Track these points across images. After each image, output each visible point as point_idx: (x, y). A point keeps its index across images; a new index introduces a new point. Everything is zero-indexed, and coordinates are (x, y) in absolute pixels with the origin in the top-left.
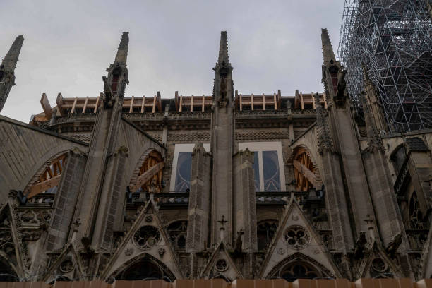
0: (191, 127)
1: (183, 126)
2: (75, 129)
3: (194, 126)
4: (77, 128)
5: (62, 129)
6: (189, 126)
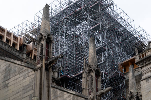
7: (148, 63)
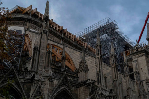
0: (67, 43)
1: (66, 41)
2: (38, 25)
3: (68, 43)
4: (39, 25)
5: (34, 23)
6: (67, 42)
7: (135, 55)
